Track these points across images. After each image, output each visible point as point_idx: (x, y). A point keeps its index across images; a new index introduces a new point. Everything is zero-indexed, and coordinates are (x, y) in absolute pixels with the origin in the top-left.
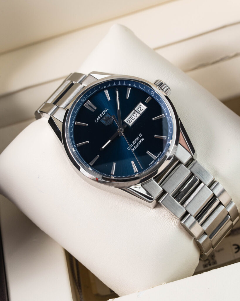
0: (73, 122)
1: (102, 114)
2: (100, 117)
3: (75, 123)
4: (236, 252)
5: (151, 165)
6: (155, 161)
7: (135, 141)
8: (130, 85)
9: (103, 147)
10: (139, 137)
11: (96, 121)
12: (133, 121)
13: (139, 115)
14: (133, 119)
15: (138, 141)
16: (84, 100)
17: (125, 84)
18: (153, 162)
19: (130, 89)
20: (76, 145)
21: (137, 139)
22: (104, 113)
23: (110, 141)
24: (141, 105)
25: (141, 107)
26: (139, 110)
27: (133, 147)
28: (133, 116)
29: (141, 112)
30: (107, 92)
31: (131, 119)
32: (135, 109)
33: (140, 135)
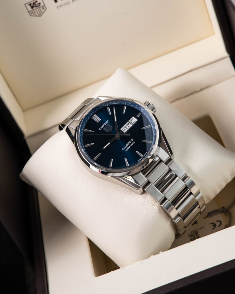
0: (83, 129)
1: (105, 124)
2: (103, 126)
3: (84, 130)
4: (213, 229)
5: (139, 161)
6: (143, 158)
7: (128, 144)
8: (126, 104)
9: (104, 148)
10: (131, 141)
11: (100, 129)
12: (127, 130)
13: (132, 125)
14: (127, 128)
15: (130, 144)
16: (92, 114)
17: (122, 103)
18: (140, 159)
19: (126, 107)
20: (84, 146)
21: (130, 142)
22: (106, 123)
23: (109, 143)
24: (133, 119)
25: (133, 120)
26: (132, 122)
27: (126, 148)
28: (127, 126)
29: (133, 123)
30: (109, 109)
31: (126, 128)
32: (129, 121)
33: (132, 140)
